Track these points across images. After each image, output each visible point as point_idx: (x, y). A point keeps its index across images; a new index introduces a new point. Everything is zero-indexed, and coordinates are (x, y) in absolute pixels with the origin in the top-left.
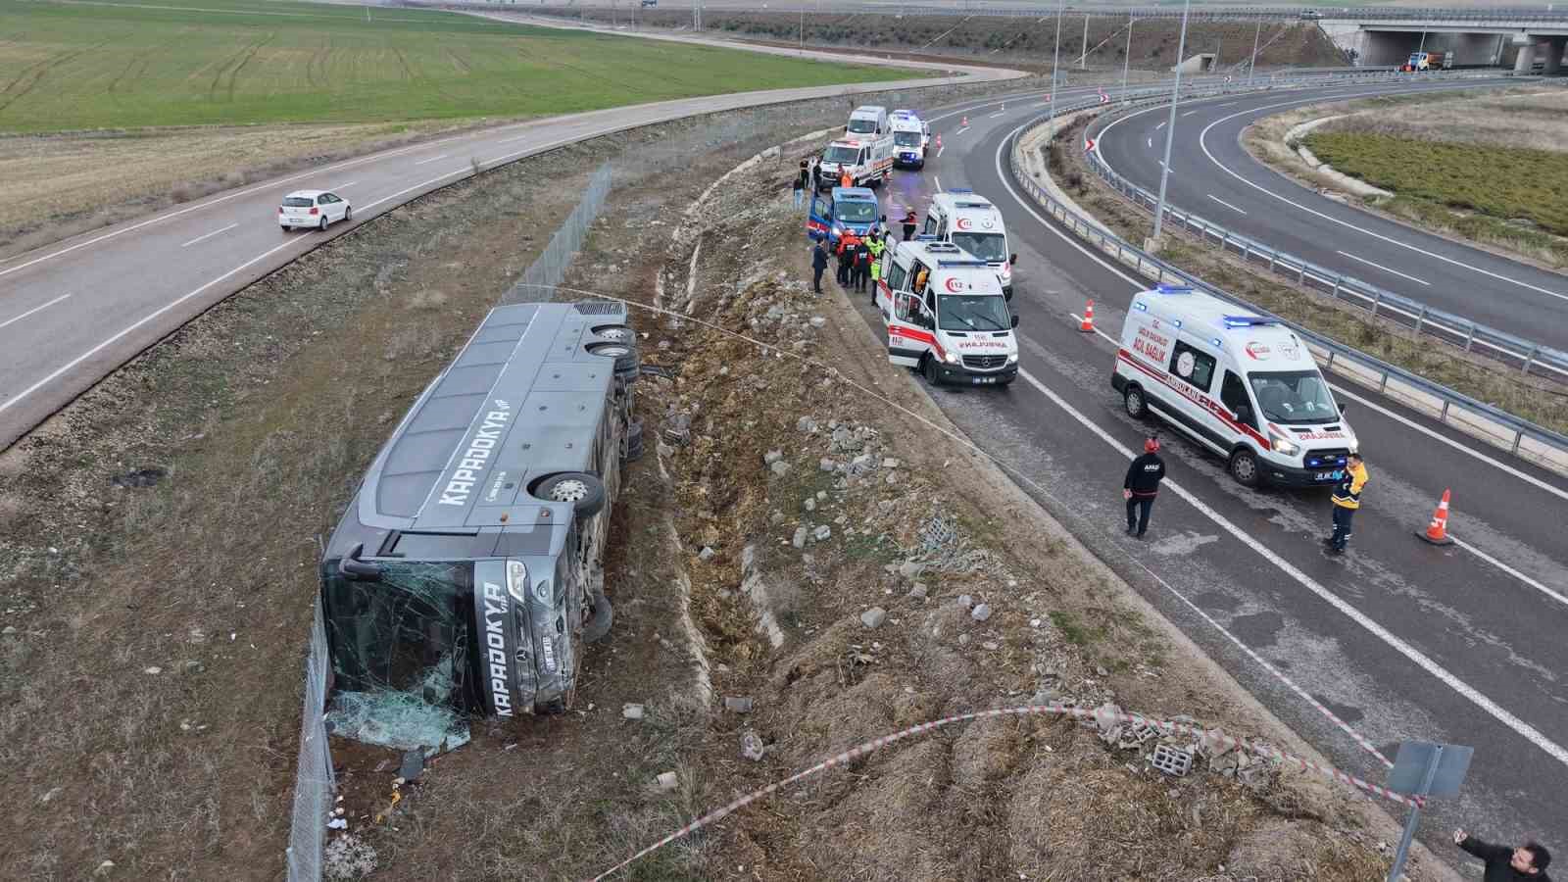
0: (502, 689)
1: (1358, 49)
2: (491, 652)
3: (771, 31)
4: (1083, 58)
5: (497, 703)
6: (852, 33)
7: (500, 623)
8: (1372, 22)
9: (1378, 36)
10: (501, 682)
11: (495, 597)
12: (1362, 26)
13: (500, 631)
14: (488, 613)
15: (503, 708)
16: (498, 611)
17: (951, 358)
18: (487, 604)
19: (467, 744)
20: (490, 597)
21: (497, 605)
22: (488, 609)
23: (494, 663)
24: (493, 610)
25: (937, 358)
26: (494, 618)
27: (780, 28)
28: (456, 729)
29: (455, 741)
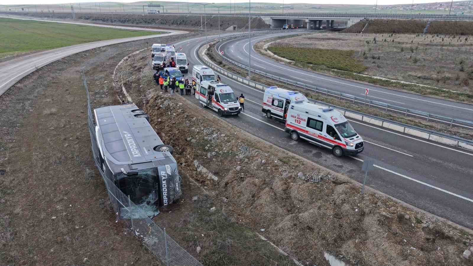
0: (166, 198)
1: (271, 24)
2: (163, 189)
4: (202, 26)
5: (164, 202)
7: (165, 181)
8: (273, 17)
9: (275, 20)
10: (166, 197)
11: (164, 175)
12: (271, 18)
13: (166, 183)
14: (162, 179)
15: (165, 203)
16: (165, 178)
17: (226, 109)
18: (162, 177)
19: (159, 213)
20: (163, 175)
21: (165, 176)
22: (162, 178)
23: (164, 192)
24: (164, 178)
25: (222, 109)
26: (164, 180)
28: (156, 211)
29: (156, 214)
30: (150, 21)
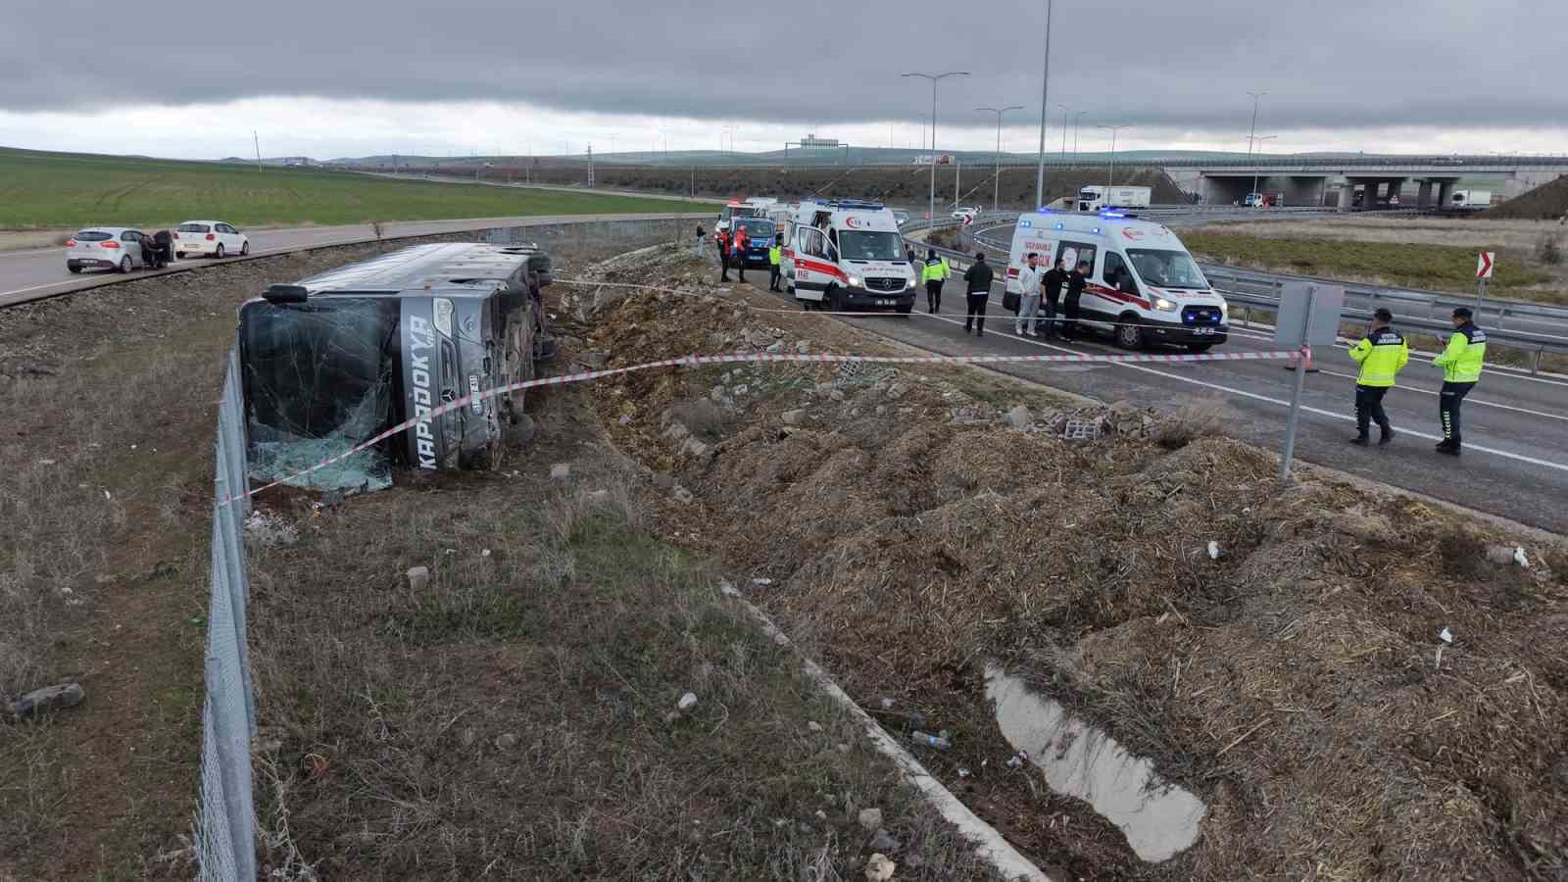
0: (426, 434)
1: (1201, 193)
2: (417, 391)
3: (663, 186)
4: (956, 203)
5: (421, 451)
6: (741, 187)
7: (426, 359)
8: (1211, 169)
9: (1218, 181)
10: (426, 427)
11: (420, 330)
12: (1202, 172)
13: (426, 367)
14: (413, 347)
15: (427, 458)
16: (425, 345)
17: (854, 282)
18: (413, 337)
19: (388, 488)
20: (417, 330)
21: (423, 338)
22: (413, 342)
23: (418, 403)
24: (418, 344)
25: (842, 285)
26: (420, 353)
27: (671, 183)
28: (377, 471)
29: (376, 484)
30: (799, 189)
